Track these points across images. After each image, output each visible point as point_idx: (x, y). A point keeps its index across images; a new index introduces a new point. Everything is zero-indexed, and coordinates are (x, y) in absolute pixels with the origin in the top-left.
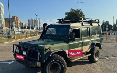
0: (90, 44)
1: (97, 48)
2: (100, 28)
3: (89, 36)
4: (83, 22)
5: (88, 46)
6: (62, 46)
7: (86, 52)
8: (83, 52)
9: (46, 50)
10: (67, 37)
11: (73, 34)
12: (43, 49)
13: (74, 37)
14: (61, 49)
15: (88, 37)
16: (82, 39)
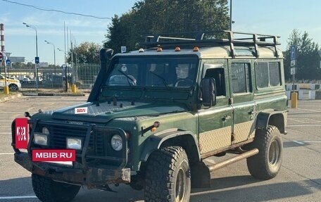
0: (254, 116)
1: (273, 131)
2: (279, 63)
3: (251, 91)
4: (232, 44)
5: (249, 124)
6: (182, 120)
7: (243, 143)
8: (235, 142)
9: (144, 131)
10: (191, 93)
11: (210, 84)
12: (135, 128)
13: (214, 93)
14: (179, 130)
15: (248, 93)
16: (232, 101)
